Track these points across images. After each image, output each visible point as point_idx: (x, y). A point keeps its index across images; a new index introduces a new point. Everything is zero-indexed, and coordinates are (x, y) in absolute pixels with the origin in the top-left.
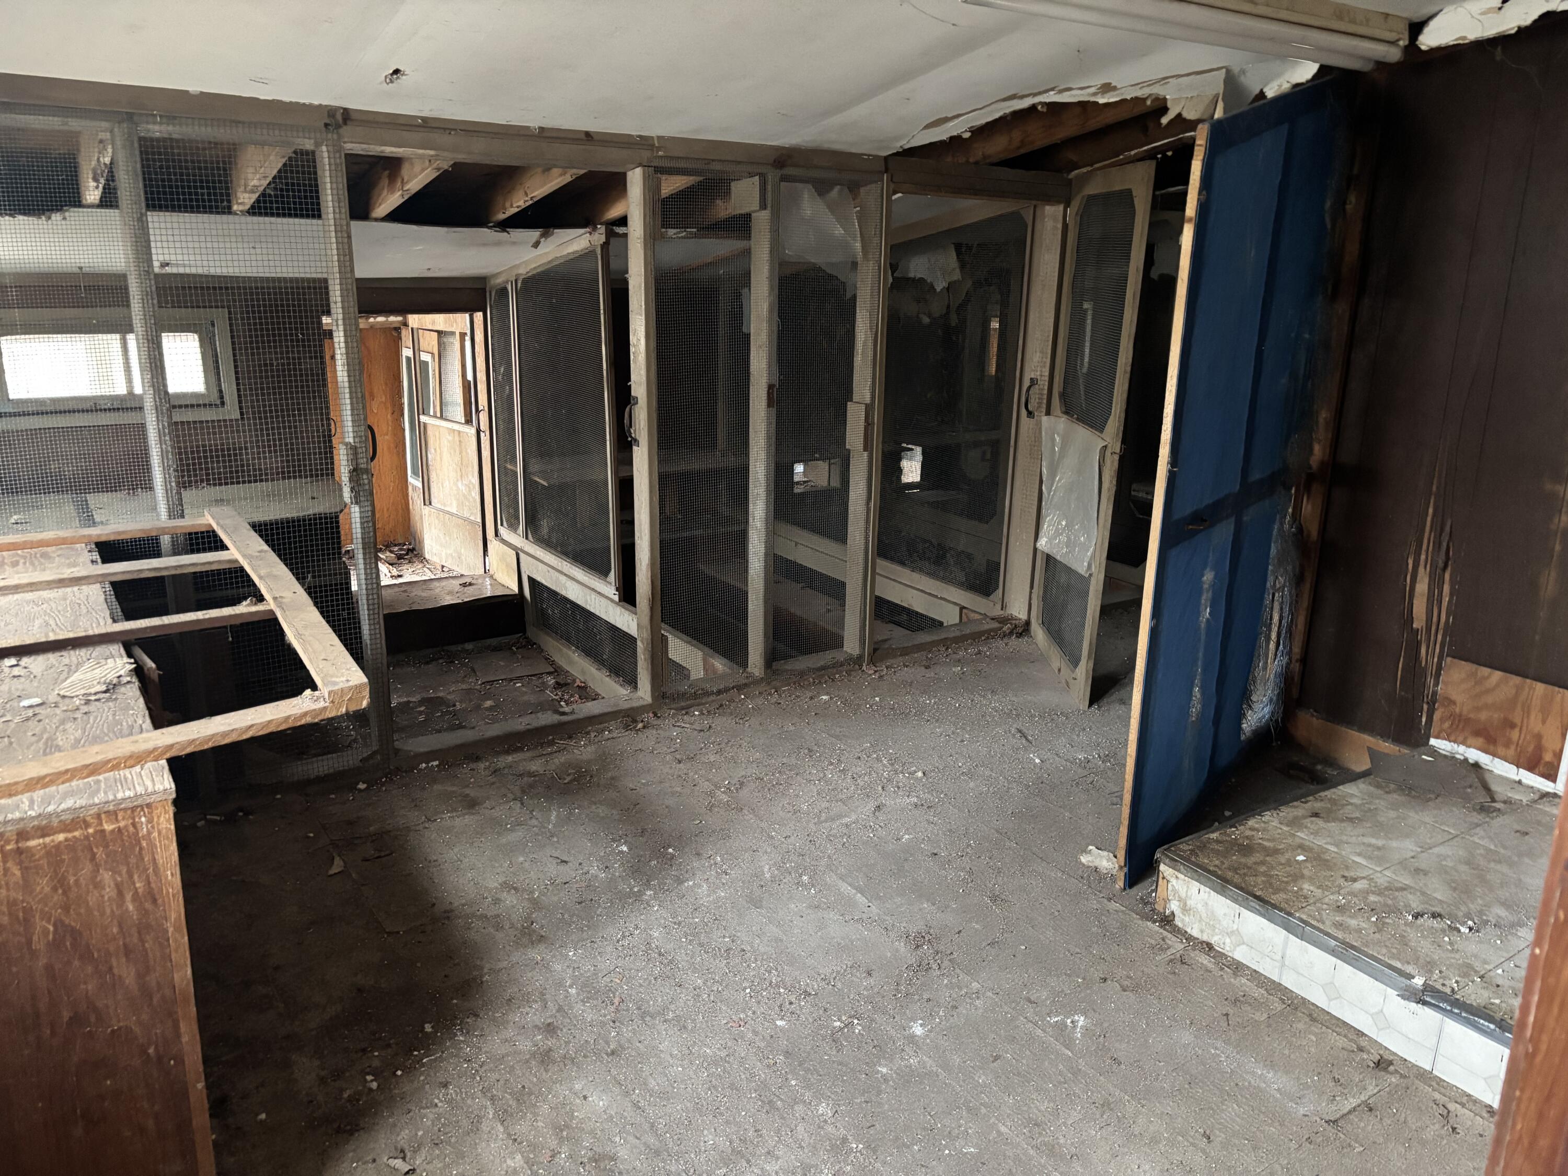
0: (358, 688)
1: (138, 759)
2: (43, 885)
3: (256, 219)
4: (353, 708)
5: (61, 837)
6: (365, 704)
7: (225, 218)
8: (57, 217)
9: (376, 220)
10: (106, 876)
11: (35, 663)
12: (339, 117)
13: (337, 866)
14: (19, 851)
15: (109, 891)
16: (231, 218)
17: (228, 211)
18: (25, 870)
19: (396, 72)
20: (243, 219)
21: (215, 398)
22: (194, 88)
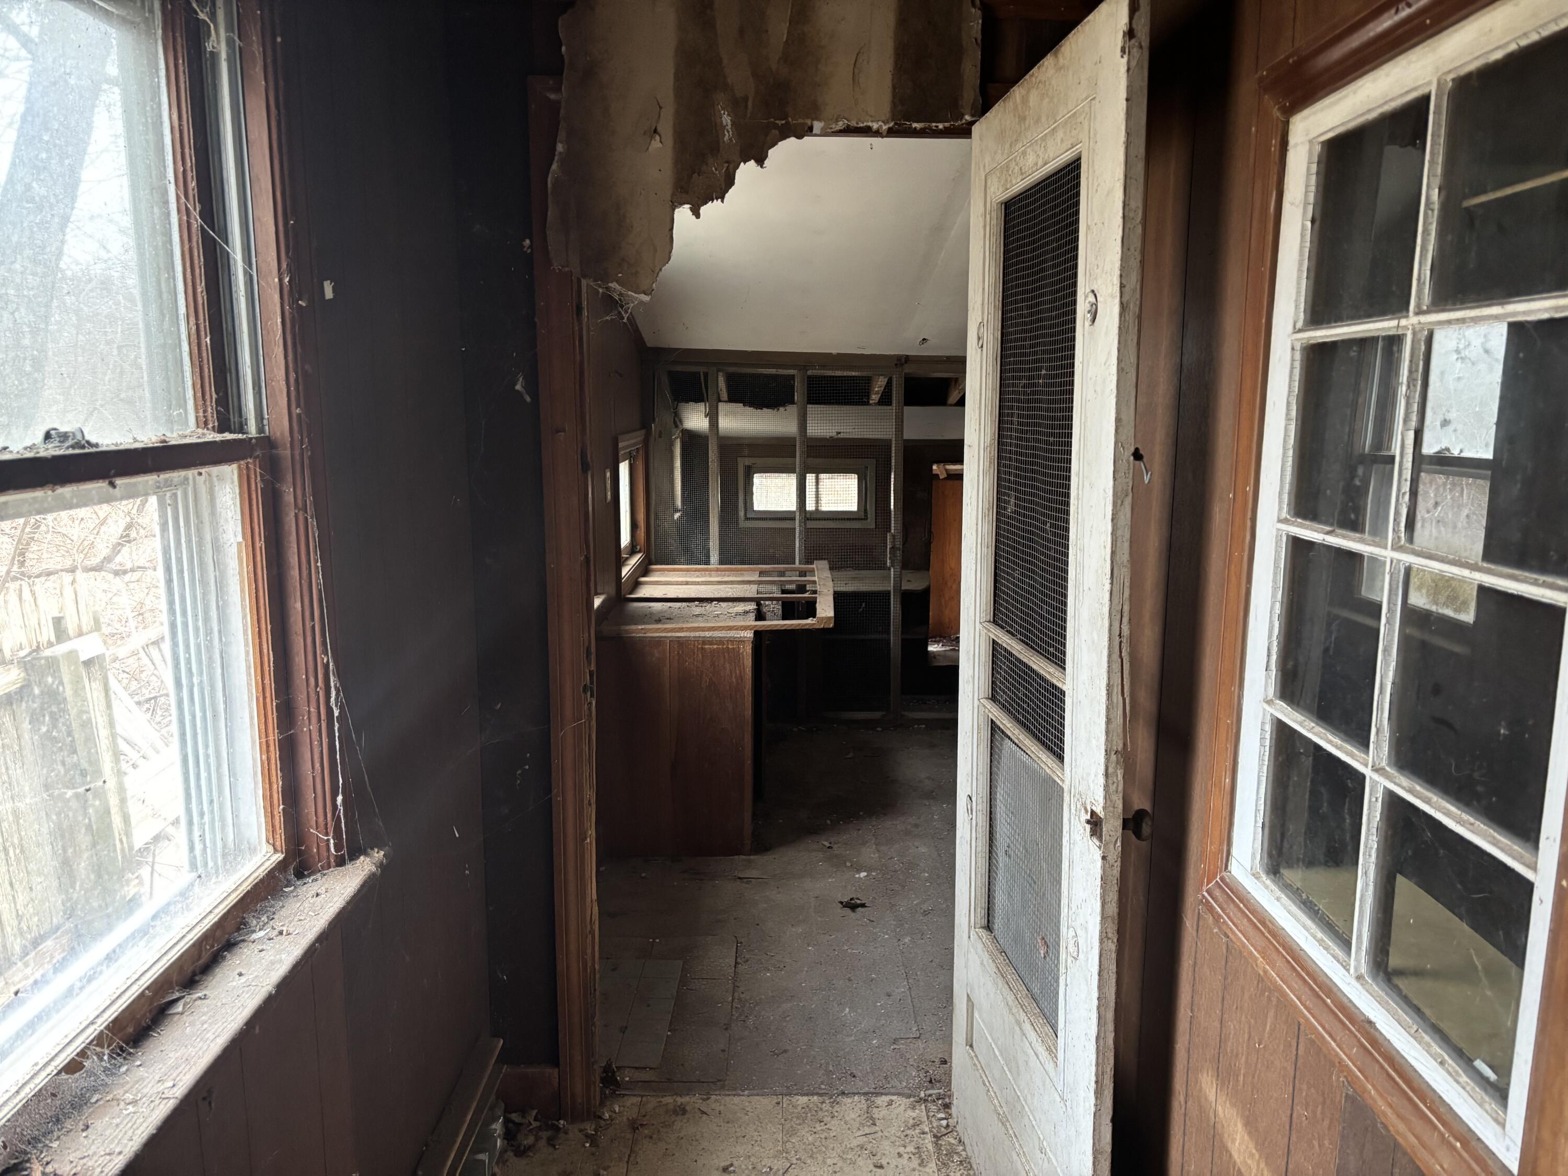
0: (829, 618)
1: (745, 628)
2: (708, 663)
3: (880, 407)
4: (826, 626)
5: (715, 647)
6: (831, 626)
7: (865, 407)
8: (782, 409)
9: (951, 405)
10: (727, 665)
11: (724, 604)
12: (903, 360)
13: (851, 755)
14: (702, 648)
15: (728, 671)
16: (868, 407)
17: (867, 404)
18: (703, 656)
19: (924, 339)
20: (874, 408)
21: (862, 515)
22: (834, 351)
